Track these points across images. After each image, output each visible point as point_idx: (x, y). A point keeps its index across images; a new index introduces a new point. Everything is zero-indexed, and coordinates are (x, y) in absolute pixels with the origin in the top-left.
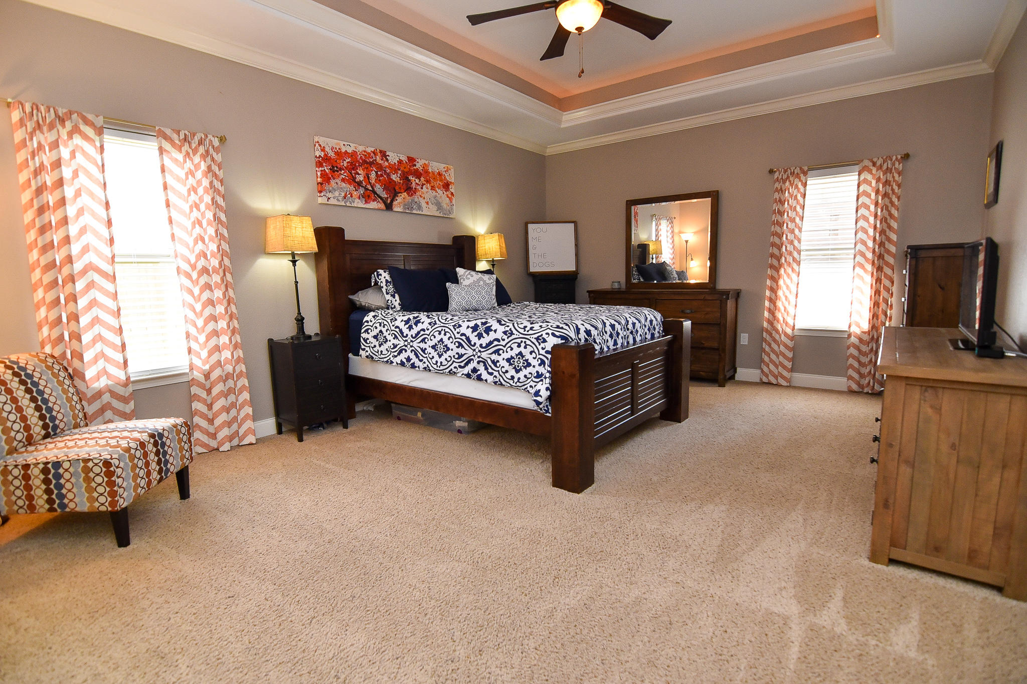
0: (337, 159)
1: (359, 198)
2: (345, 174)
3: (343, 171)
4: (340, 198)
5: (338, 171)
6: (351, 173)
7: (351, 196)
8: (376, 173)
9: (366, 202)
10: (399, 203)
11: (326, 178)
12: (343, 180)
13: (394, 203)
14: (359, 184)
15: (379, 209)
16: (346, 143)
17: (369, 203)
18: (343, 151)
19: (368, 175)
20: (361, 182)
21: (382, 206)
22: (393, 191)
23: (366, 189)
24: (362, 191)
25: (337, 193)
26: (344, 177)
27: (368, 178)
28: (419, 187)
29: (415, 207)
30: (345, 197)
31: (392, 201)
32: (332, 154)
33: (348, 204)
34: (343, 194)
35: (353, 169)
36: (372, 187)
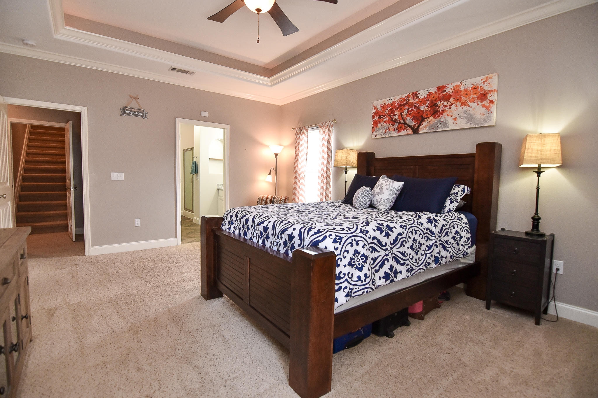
0: (383, 110)
1: (394, 130)
2: (387, 118)
3: (385, 117)
4: (382, 134)
5: (382, 118)
6: (390, 116)
7: (389, 131)
8: (408, 110)
9: (399, 132)
10: (425, 127)
11: (375, 124)
12: (385, 122)
13: (421, 127)
14: (395, 121)
15: (408, 135)
16: (388, 99)
17: (401, 132)
18: (387, 104)
19: (402, 113)
20: (396, 119)
21: (410, 131)
22: (420, 118)
23: (399, 123)
24: (396, 125)
25: (381, 131)
26: (385, 120)
27: (402, 115)
28: (447, 108)
29: (440, 126)
30: (385, 132)
31: (418, 127)
32: (380, 109)
33: (387, 136)
34: (384, 131)
35: (392, 113)
36: (404, 121)
